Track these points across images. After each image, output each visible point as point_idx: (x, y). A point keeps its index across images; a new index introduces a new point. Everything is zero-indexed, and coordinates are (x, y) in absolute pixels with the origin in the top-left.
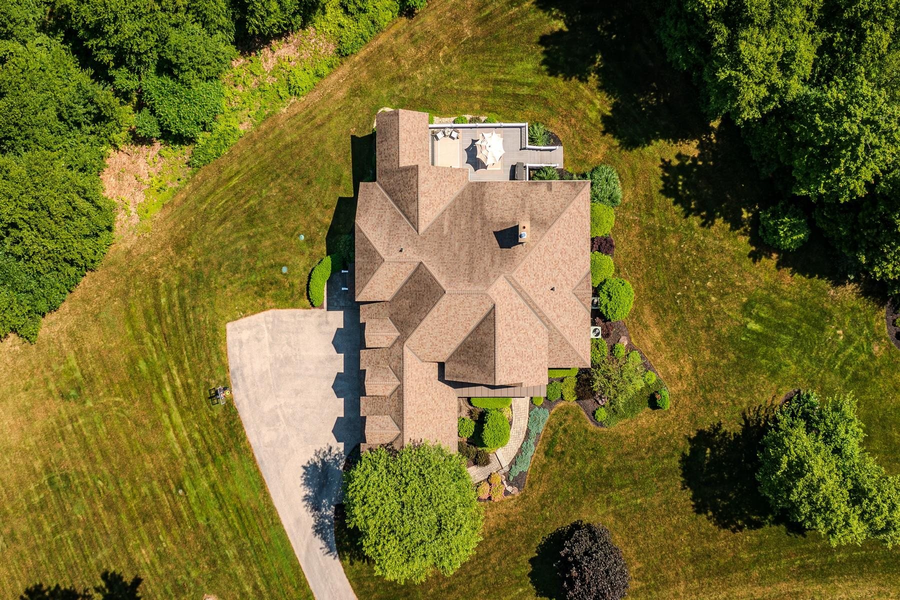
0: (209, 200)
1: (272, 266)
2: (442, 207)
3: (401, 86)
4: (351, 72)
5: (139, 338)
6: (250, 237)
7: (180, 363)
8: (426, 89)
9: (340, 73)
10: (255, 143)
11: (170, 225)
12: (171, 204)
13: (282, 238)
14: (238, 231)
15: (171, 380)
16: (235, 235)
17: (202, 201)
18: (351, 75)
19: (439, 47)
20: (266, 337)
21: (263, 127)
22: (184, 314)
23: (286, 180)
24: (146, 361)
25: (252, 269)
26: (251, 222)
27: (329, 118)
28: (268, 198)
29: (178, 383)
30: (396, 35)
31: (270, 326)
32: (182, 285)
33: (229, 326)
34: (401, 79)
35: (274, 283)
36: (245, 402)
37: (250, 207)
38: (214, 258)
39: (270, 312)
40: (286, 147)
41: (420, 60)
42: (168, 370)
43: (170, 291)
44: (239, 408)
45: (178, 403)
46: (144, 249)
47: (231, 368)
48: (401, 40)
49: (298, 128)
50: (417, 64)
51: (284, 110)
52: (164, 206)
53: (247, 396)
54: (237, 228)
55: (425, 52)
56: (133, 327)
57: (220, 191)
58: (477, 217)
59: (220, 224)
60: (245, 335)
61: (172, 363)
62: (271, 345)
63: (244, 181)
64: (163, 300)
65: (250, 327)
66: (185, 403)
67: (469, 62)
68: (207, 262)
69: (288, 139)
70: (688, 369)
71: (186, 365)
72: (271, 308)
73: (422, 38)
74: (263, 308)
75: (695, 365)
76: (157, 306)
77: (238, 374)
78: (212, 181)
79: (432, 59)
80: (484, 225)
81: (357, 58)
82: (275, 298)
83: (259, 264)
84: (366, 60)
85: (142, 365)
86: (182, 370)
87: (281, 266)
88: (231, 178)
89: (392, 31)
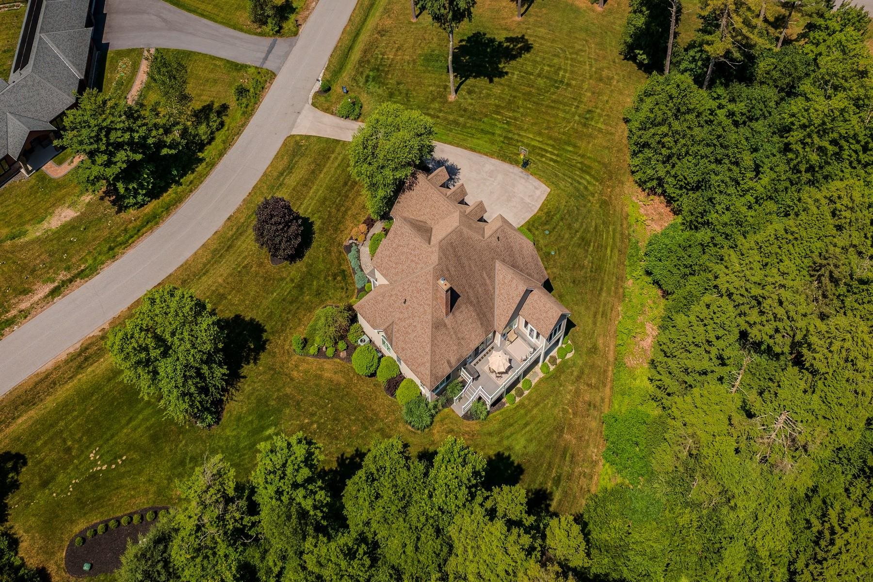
0: (611, 233)
1: (554, 228)
2: (497, 292)
3: (575, 374)
4: (607, 358)
5: (583, 156)
6: (577, 231)
7: (555, 161)
8: (561, 385)
9: (611, 352)
11: (617, 209)
12: (626, 219)
13: (562, 244)
14: (585, 230)
15: (552, 153)
16: (584, 226)
17: (614, 230)
18: (605, 356)
19: (575, 414)
20: (528, 200)
21: (621, 291)
22: (573, 179)
23: (586, 273)
24: (570, 151)
25: (562, 219)
26: (582, 239)
27: (595, 323)
28: (586, 257)
29: (548, 155)
30: (603, 399)
31: (531, 206)
32: (586, 188)
33: (549, 190)
34: (579, 378)
35: (547, 223)
37: (589, 245)
38: (584, 211)
39: (536, 211)
40: (601, 289)
41: (578, 396)
42: (557, 155)
43: (589, 183)
44: (512, 166)
46: (617, 190)
47: (531, 177)
48: (598, 399)
49: (604, 305)
50: (577, 393)
51: (619, 309)
52: (628, 215)
54: (586, 231)
55: (580, 404)
56: (589, 158)
57: (611, 241)
58: (475, 302)
59: (596, 226)
60: (538, 193)
61: (559, 159)
62: (522, 199)
63: (605, 255)
64: (588, 177)
65: (539, 197)
67: (551, 420)
68: (585, 206)
69: (604, 294)
71: (552, 163)
72: (537, 213)
73: (588, 410)
74: (541, 209)
76: (589, 174)
77: (526, 177)
78: (618, 244)
79: (572, 403)
80: (468, 298)
81: (610, 368)
82: (540, 218)
83: (561, 224)
84: (605, 371)
85: (570, 149)
86: (552, 160)
87: (550, 232)
88: (612, 251)
89: (607, 400)
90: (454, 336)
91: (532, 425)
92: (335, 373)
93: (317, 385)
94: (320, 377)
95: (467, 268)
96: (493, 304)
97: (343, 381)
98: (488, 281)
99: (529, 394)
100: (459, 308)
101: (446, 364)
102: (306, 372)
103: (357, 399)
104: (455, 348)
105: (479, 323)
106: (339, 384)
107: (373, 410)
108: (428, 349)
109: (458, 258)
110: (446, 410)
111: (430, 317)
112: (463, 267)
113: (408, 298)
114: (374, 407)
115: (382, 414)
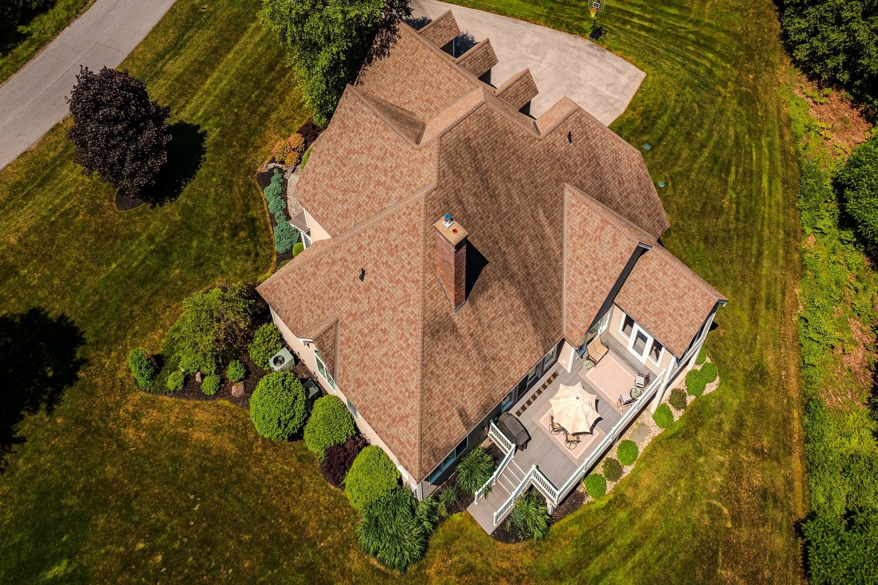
0: (765, 150)
1: (660, 139)
2: (568, 254)
3: (727, 427)
4: (785, 392)
5: (697, 23)
6: (703, 146)
7: (649, 30)
8: (699, 453)
9: (793, 380)
10: (787, 234)
11: (772, 108)
12: (788, 126)
13: (677, 169)
14: (717, 143)
15: (640, 18)
16: (716, 137)
17: (770, 145)
18: (781, 388)
19: (736, 518)
20: (606, 92)
21: (796, 256)
22: (684, 57)
23: (727, 222)
24: (674, 15)
25: (673, 124)
26: (715, 159)
27: (754, 321)
28: (725, 192)
29: (635, 20)
30: (789, 483)
31: (612, 101)
32: (710, 72)
33: (643, 75)
34: (735, 436)
35: (645, 130)
36: (572, 43)
37: (728, 172)
38: (712, 111)
39: (623, 110)
40: (760, 253)
41: (739, 480)
42: (651, 21)
43: (714, 64)
44: (572, 37)
45: (619, 10)
46: (765, 77)
47: (608, 53)
48: (780, 482)
49: (769, 285)
50: (735, 471)
51: (797, 291)
52: (790, 120)
53: (574, 47)
54: (720, 145)
55: (744, 496)
56: (708, 25)
57: (766, 164)
58: (520, 275)
59: (737, 137)
60: (623, 79)
61: (654, 27)
62: (595, 90)
63: (759, 190)
64: (710, 55)
65: (626, 86)
66: (615, 14)
67: (687, 537)
68: (713, 102)
69: (766, 263)
70: (130, 432)
71: (643, 33)
72: (626, 112)
73: (763, 509)
74: (632, 107)
75: (122, 446)
76: (711, 50)
77: (599, 53)
78: (780, 170)
79: (726, 493)
80: (506, 267)
81: (796, 414)
82: (630, 122)
83: (673, 132)
84: (787, 421)
85: (673, 11)
86: (642, 28)
87: (653, 147)
88: (770, 183)
89: (797, 484)
90: (474, 353)
91: (647, 549)
92: (217, 431)
93: (174, 459)
94: (182, 441)
95: (503, 199)
96: (560, 281)
97: (231, 449)
98: (548, 230)
99: (634, 473)
100: (485, 288)
101: (456, 418)
102: (154, 429)
103: (258, 493)
104: (477, 379)
105: (529, 323)
106: (222, 457)
107: (293, 518)
108: (414, 384)
109: (483, 176)
110: (457, 517)
111: (418, 310)
112: (494, 196)
113: (369, 268)
114: (296, 511)
115: (312, 529)
